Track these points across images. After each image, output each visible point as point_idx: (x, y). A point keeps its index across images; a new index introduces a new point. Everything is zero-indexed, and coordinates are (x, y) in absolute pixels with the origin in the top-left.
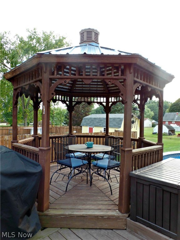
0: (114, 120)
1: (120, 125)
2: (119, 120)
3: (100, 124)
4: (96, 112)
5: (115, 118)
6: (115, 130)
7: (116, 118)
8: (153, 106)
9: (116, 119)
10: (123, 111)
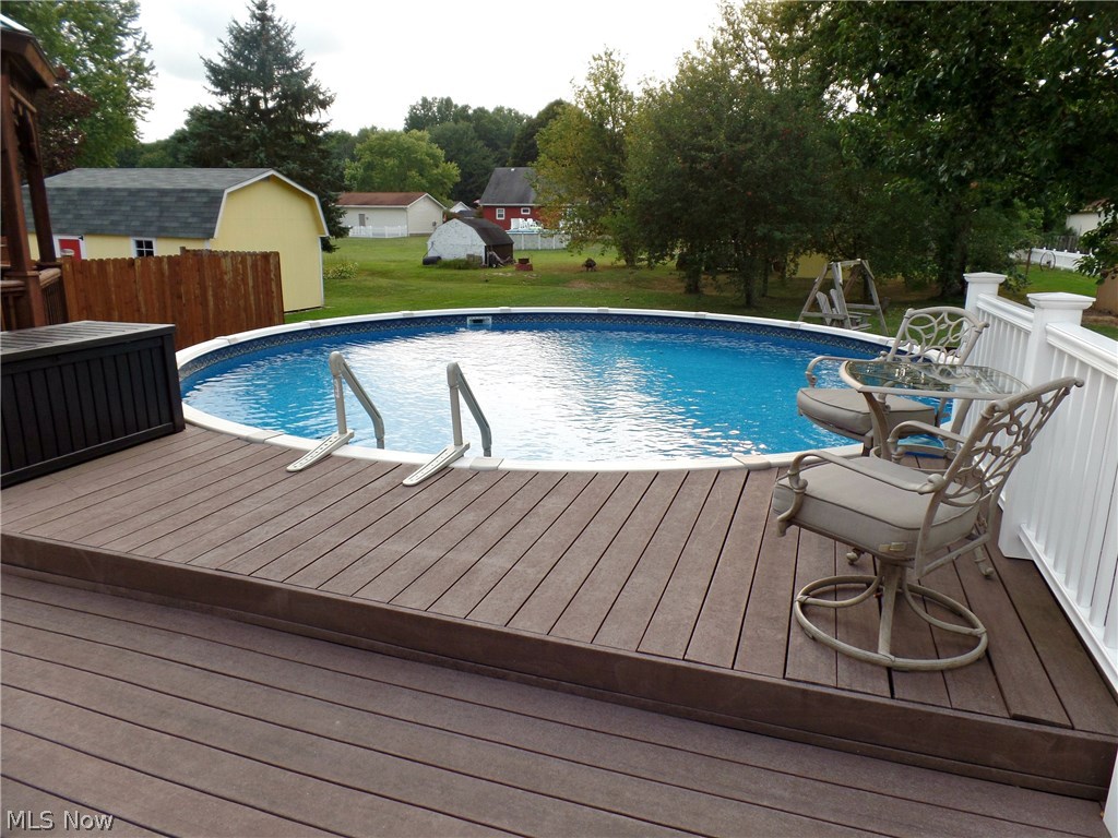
0: (181, 199)
1: (208, 225)
2: (205, 200)
3: (113, 223)
4: (171, 160)
5: (184, 191)
6: (183, 249)
7: (190, 191)
8: (455, 132)
9: (190, 195)
10: (262, 155)
